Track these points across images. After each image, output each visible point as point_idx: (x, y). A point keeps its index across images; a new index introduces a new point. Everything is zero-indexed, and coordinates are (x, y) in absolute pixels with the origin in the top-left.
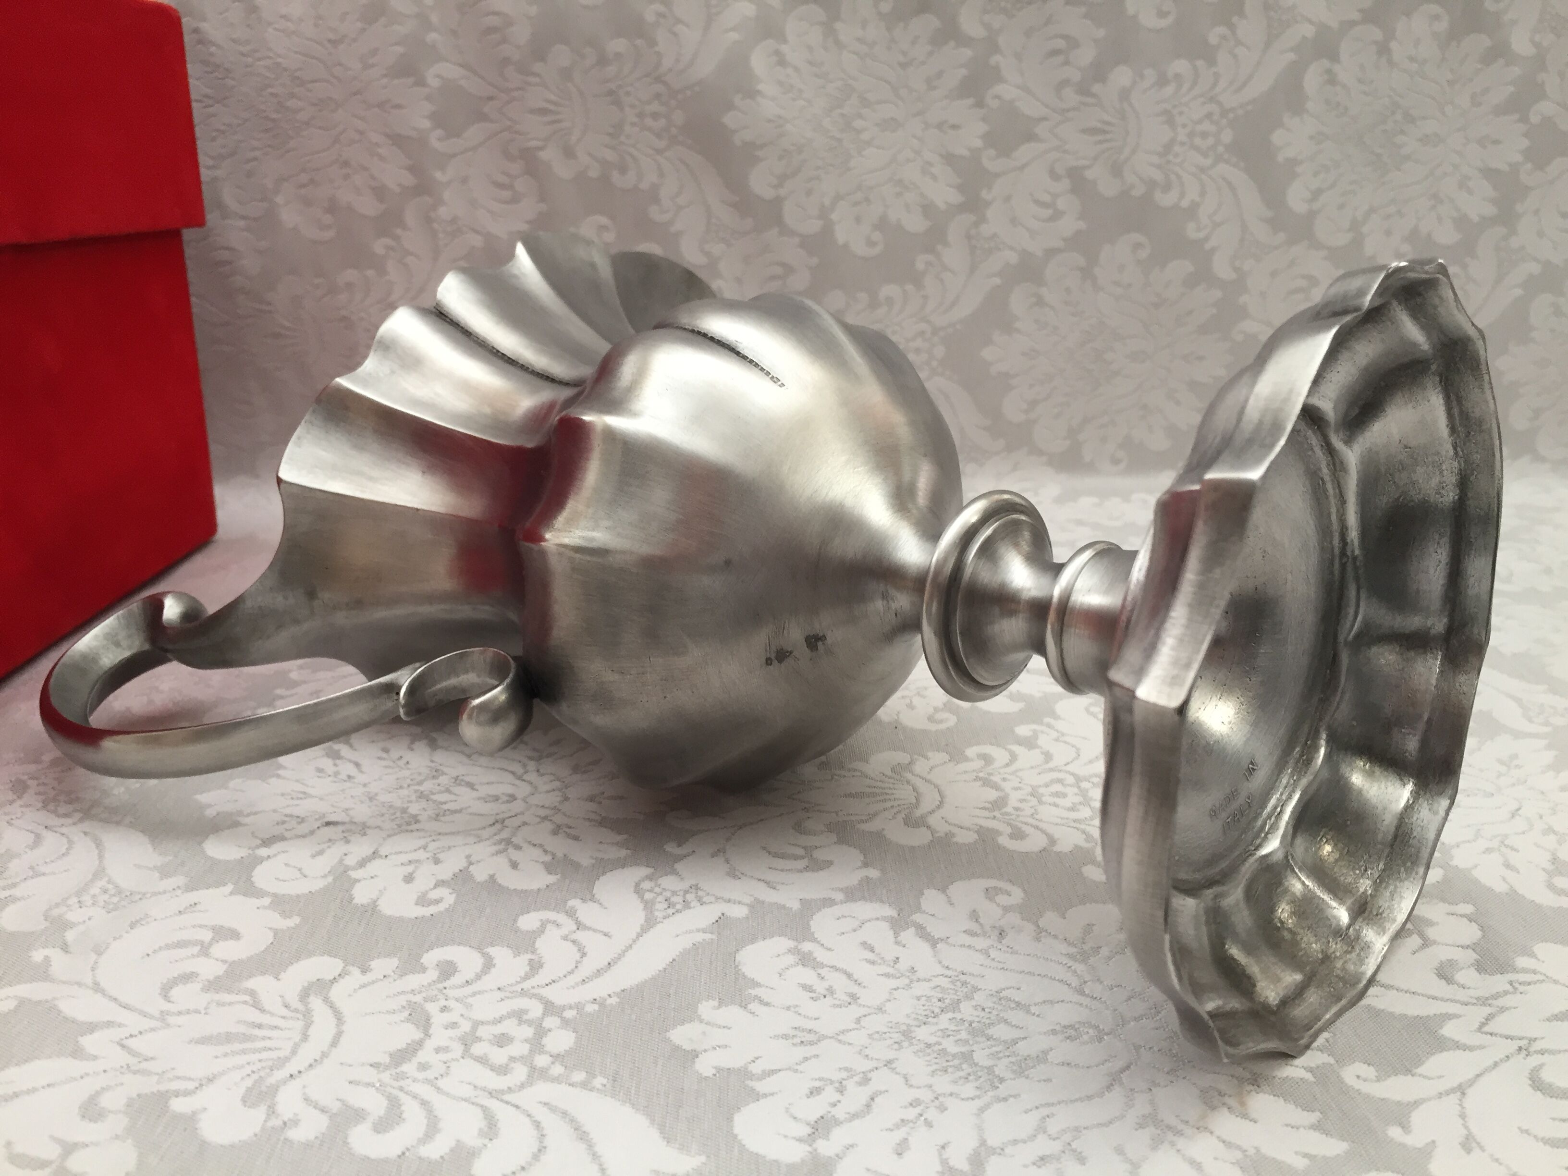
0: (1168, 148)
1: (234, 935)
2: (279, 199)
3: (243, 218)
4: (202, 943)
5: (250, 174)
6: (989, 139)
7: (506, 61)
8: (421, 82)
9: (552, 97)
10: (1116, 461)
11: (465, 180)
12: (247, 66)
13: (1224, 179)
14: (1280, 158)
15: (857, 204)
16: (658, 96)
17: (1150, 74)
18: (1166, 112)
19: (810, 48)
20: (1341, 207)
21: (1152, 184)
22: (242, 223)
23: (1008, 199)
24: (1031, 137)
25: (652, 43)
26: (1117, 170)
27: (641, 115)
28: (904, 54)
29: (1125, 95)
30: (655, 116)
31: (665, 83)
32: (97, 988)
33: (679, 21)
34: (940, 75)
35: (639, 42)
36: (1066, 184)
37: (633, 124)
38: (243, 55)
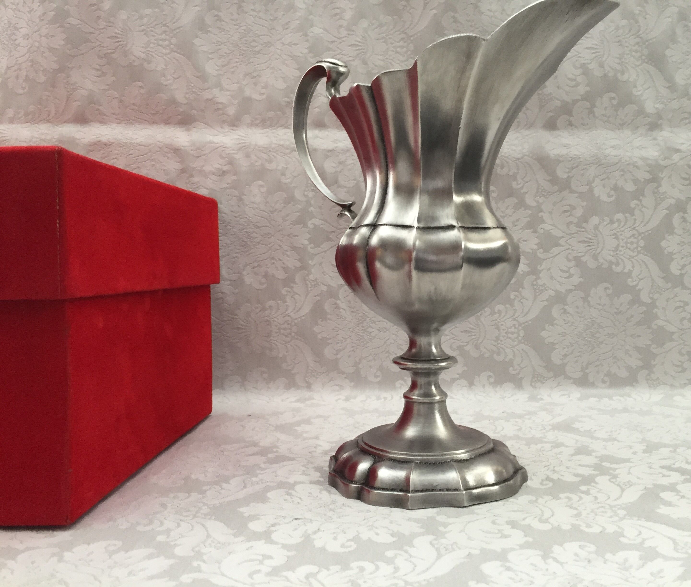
1: (270, 557)
2: (245, 273)
3: (230, 280)
4: (259, 560)
5: (234, 263)
6: (540, 246)
8: (305, 226)
10: (604, 382)
11: (321, 264)
12: (237, 221)
13: (643, 261)
14: (666, 252)
17: (607, 220)
18: (614, 234)
21: (611, 263)
22: (228, 282)
23: (549, 269)
24: (558, 245)
26: (595, 257)
29: (596, 227)
32: (223, 575)
34: (518, 220)
36: (573, 263)
38: (235, 217)
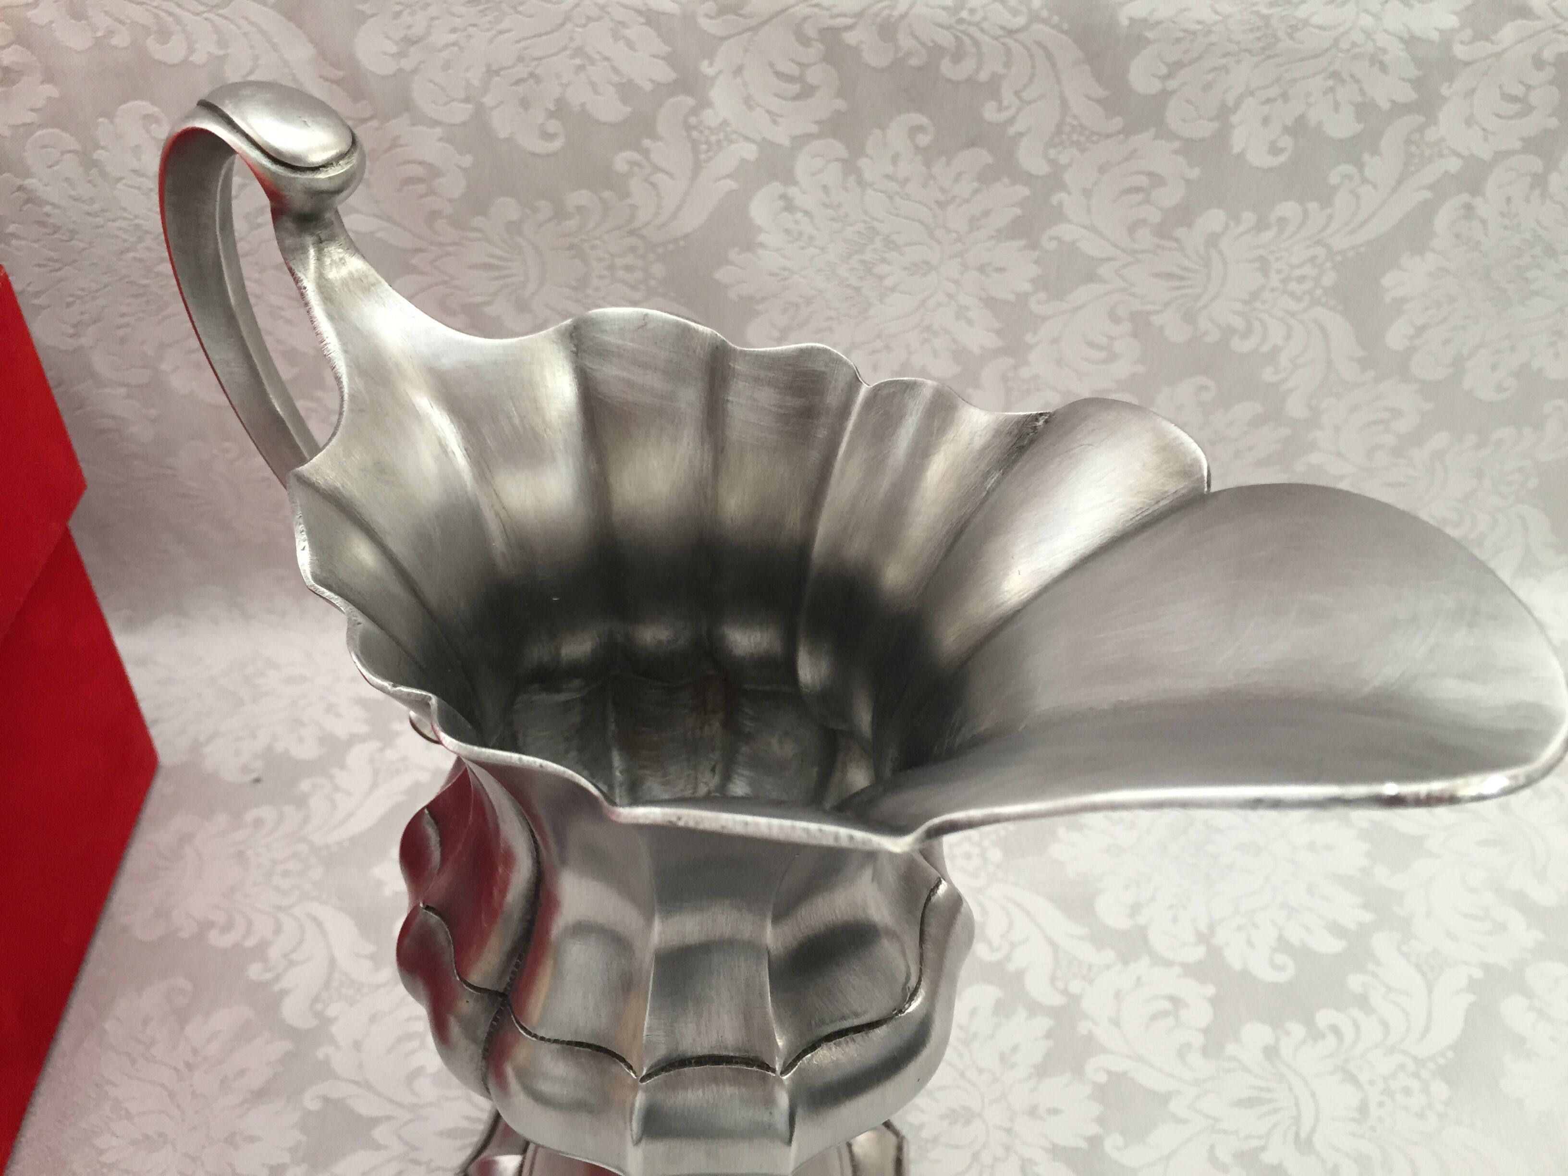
0: (1255, 295)
2: (165, 366)
3: (123, 385)
5: (123, 341)
6: (1040, 283)
7: (435, 215)
9: (498, 252)
12: (97, 227)
14: (1388, 299)
15: (874, 352)
16: (633, 249)
17: (1249, 218)
18: (1261, 258)
19: (826, 189)
20: (1446, 342)
21: (1229, 331)
22: (123, 391)
23: (1055, 341)
24: (1091, 277)
25: (625, 194)
26: (1190, 317)
27: (611, 268)
28: (943, 190)
29: (1213, 240)
30: (629, 268)
31: (642, 237)
33: (657, 169)
34: (986, 214)
35: (607, 194)
36: (1126, 327)
37: (601, 277)
38: (89, 214)
